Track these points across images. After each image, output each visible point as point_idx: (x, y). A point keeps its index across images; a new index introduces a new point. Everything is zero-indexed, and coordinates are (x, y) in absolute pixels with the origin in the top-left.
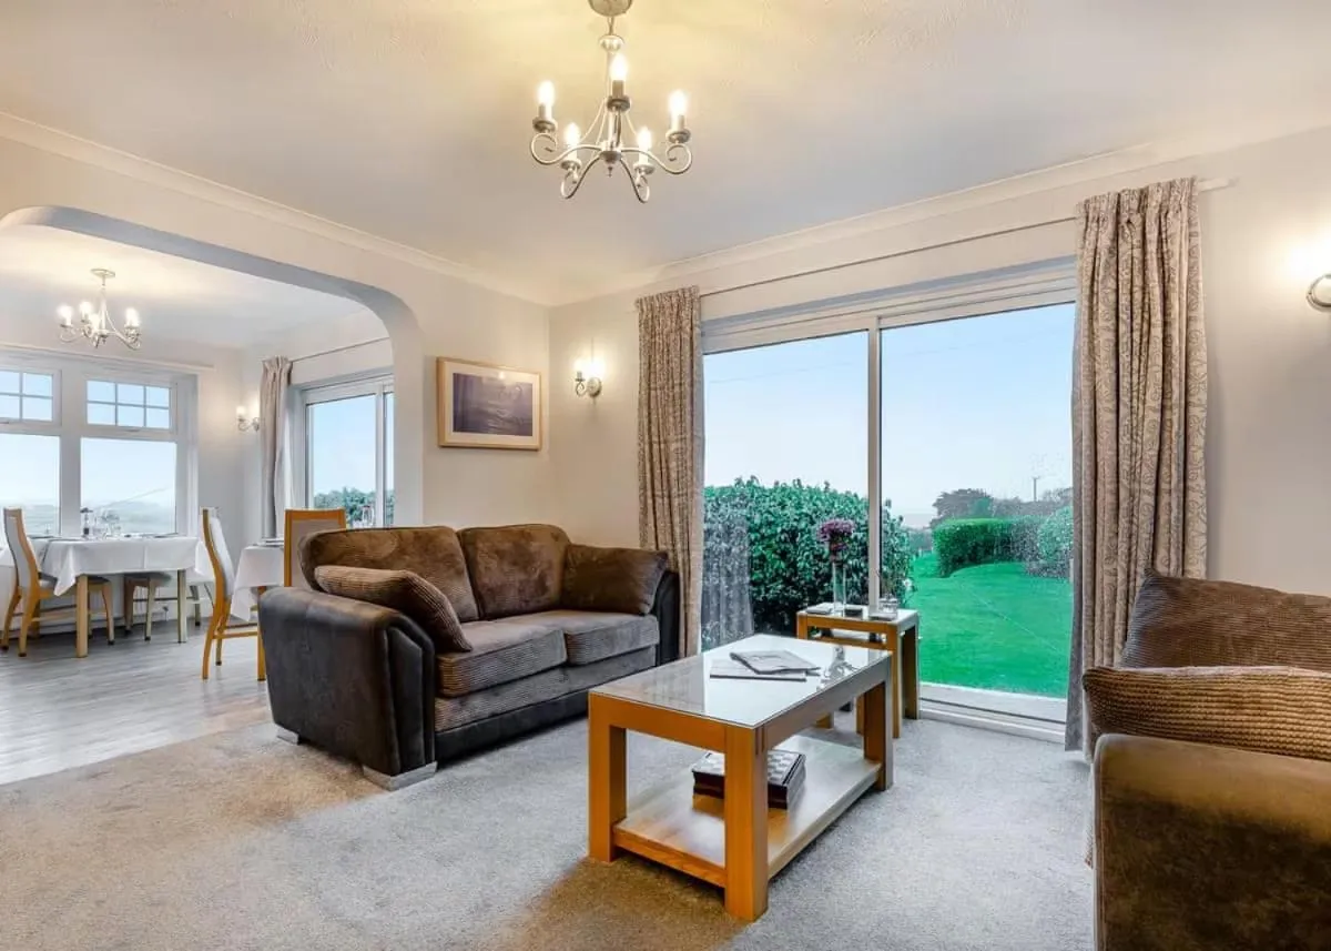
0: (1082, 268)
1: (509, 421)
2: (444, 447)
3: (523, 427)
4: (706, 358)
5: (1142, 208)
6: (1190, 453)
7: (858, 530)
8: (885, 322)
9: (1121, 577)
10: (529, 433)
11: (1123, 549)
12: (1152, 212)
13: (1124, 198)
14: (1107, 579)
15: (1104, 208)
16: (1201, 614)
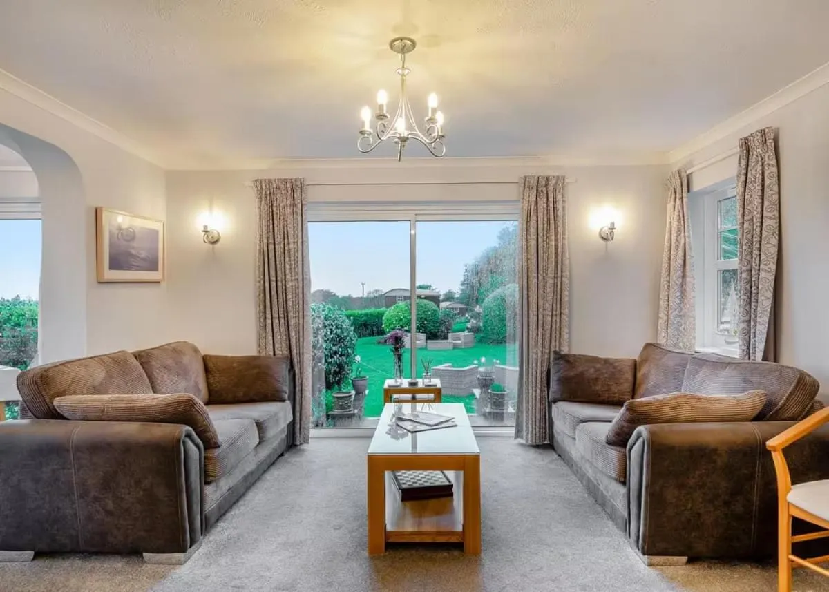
0: (523, 208)
1: (143, 259)
2: (100, 283)
3: (152, 265)
4: (309, 224)
5: (546, 185)
6: (563, 298)
7: (337, 328)
8: (419, 218)
9: (540, 354)
10: (156, 270)
11: (540, 341)
12: (551, 188)
13: (541, 179)
14: (534, 356)
15: (532, 182)
16: (580, 369)
